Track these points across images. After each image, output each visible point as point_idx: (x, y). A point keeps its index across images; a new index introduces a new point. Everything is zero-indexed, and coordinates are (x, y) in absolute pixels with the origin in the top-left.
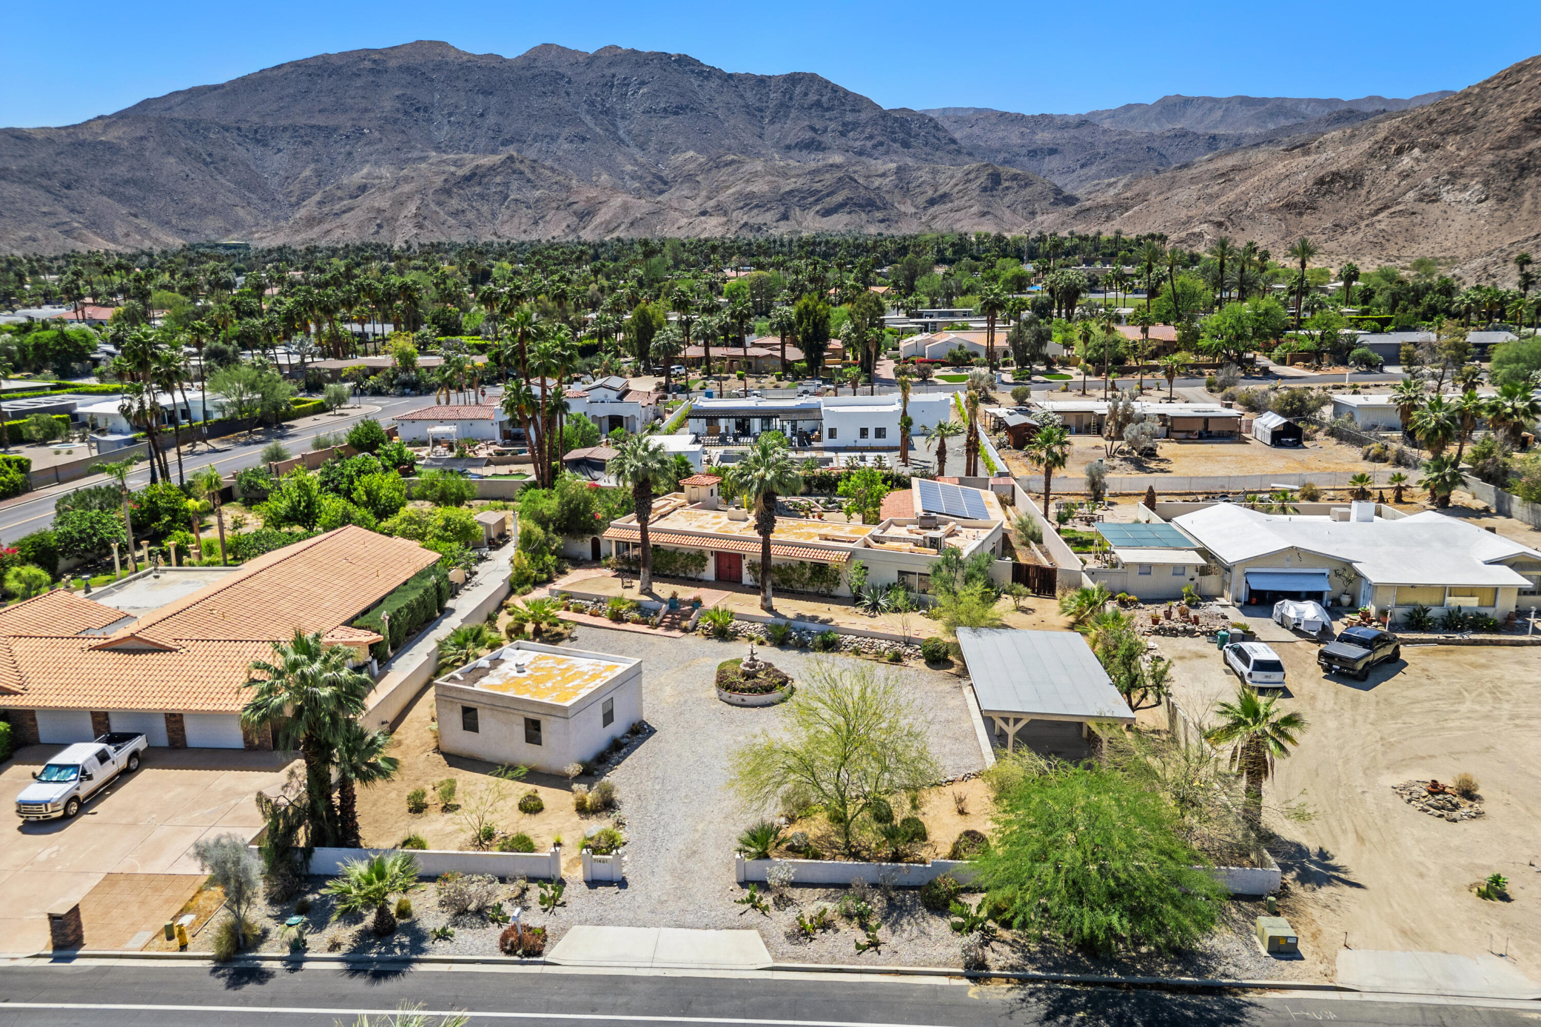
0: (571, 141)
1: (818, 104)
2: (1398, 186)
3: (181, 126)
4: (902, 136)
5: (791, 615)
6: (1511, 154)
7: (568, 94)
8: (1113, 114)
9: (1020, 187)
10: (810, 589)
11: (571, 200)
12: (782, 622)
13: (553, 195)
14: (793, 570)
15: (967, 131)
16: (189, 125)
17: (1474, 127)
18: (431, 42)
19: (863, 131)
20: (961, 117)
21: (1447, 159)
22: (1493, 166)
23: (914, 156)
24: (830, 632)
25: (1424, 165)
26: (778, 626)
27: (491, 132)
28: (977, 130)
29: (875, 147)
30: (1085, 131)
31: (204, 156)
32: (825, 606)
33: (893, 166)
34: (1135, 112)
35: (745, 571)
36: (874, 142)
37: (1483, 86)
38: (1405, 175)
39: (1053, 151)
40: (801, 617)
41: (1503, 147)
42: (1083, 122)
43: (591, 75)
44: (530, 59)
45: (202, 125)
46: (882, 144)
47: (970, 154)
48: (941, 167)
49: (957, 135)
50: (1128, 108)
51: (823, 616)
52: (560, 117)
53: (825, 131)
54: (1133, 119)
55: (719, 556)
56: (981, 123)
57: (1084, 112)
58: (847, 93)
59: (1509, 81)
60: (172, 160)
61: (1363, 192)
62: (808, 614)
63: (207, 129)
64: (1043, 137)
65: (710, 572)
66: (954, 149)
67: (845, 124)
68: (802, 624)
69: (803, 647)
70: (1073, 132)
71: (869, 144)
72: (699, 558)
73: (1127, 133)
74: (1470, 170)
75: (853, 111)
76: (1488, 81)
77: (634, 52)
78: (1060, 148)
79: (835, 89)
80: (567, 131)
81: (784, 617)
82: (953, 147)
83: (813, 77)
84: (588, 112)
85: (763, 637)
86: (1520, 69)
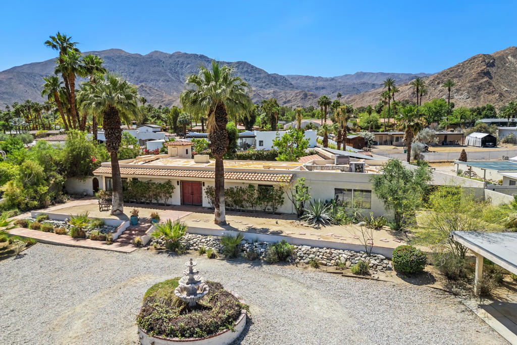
0: (164, 82)
1: (247, 71)
3: (25, 75)
4: (274, 82)
5: (242, 228)
6: (475, 84)
7: (163, 66)
8: (341, 77)
9: (313, 98)
10: (258, 208)
11: (163, 100)
12: (234, 234)
13: (157, 98)
14: (243, 192)
15: (295, 81)
16: (29, 74)
17: (462, 76)
18: (116, 49)
19: (262, 80)
20: (293, 77)
22: (470, 87)
23: (279, 88)
24: (284, 243)
26: (230, 238)
27: (136, 79)
28: (298, 81)
29: (266, 85)
30: (333, 83)
31: (33, 85)
32: (273, 221)
33: (272, 91)
34: (348, 77)
35: (204, 195)
36: (266, 84)
37: (463, 63)
39: (323, 88)
40: (252, 230)
41: (472, 82)
42: (332, 79)
43: (171, 61)
44: (150, 56)
45: (33, 74)
46: (268, 84)
47: (297, 88)
48: (288, 91)
49: (292, 83)
50: (346, 75)
51: (273, 228)
52: (160, 74)
53: (249, 80)
54: (348, 79)
55: (183, 184)
56: (300, 79)
57: (332, 77)
58: (256, 68)
59: (471, 62)
60: (21, 86)
62: (259, 227)
63: (35, 76)
64: (320, 84)
65: (176, 198)
66: (292, 87)
67: (256, 78)
68: (254, 236)
69: (255, 259)
70: (329, 82)
71: (264, 84)
72: (167, 187)
73: (346, 82)
74: (462, 89)
75: (258, 74)
76: (465, 62)
77: (186, 54)
78: (326, 87)
79: (252, 67)
80: (162, 78)
81: (236, 230)
82: (291, 86)
83: (245, 63)
84: (170, 72)
85: (214, 250)
86: (474, 58)
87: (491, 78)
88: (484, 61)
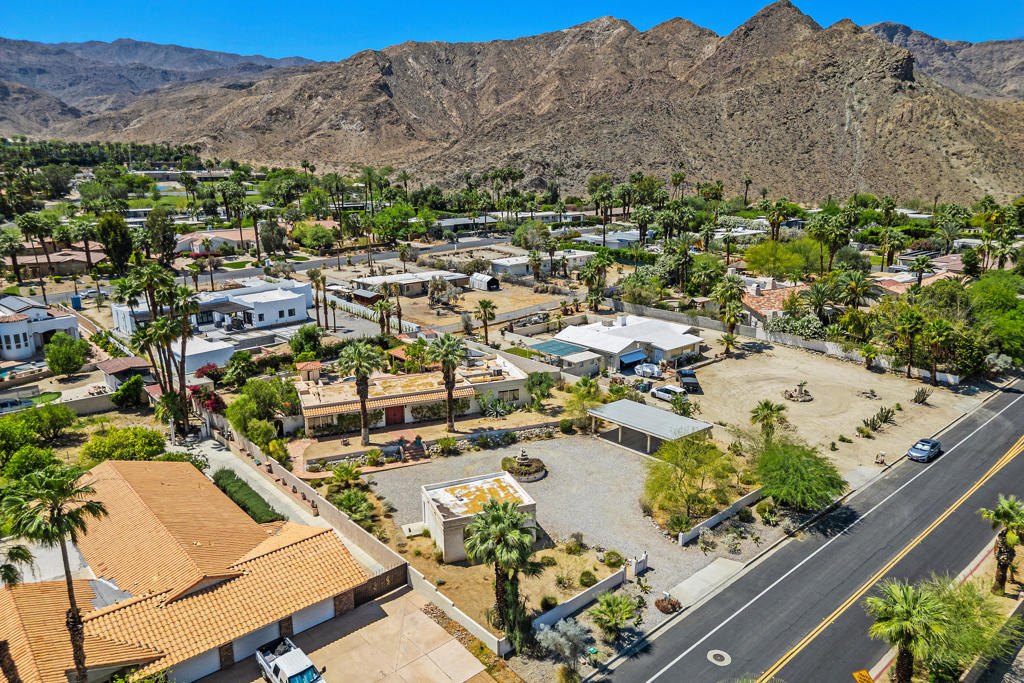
2: (315, 118)
5: (468, 431)
6: (370, 105)
8: (81, 47)
9: (29, 99)
17: (346, 87)
21: (338, 104)
22: (363, 110)
25: (326, 107)
30: (64, 59)
34: (98, 47)
37: (345, 63)
38: (317, 112)
39: (41, 71)
41: (365, 100)
42: (61, 50)
50: (92, 43)
51: (484, 426)
54: (99, 52)
55: (387, 410)
59: (357, 62)
61: (296, 121)
62: (476, 428)
64: (29, 59)
69: (498, 445)
70: (54, 57)
73: (98, 62)
74: (352, 112)
76: (347, 61)
78: (47, 69)
86: (361, 56)
87: (391, 96)
88: (377, 64)
